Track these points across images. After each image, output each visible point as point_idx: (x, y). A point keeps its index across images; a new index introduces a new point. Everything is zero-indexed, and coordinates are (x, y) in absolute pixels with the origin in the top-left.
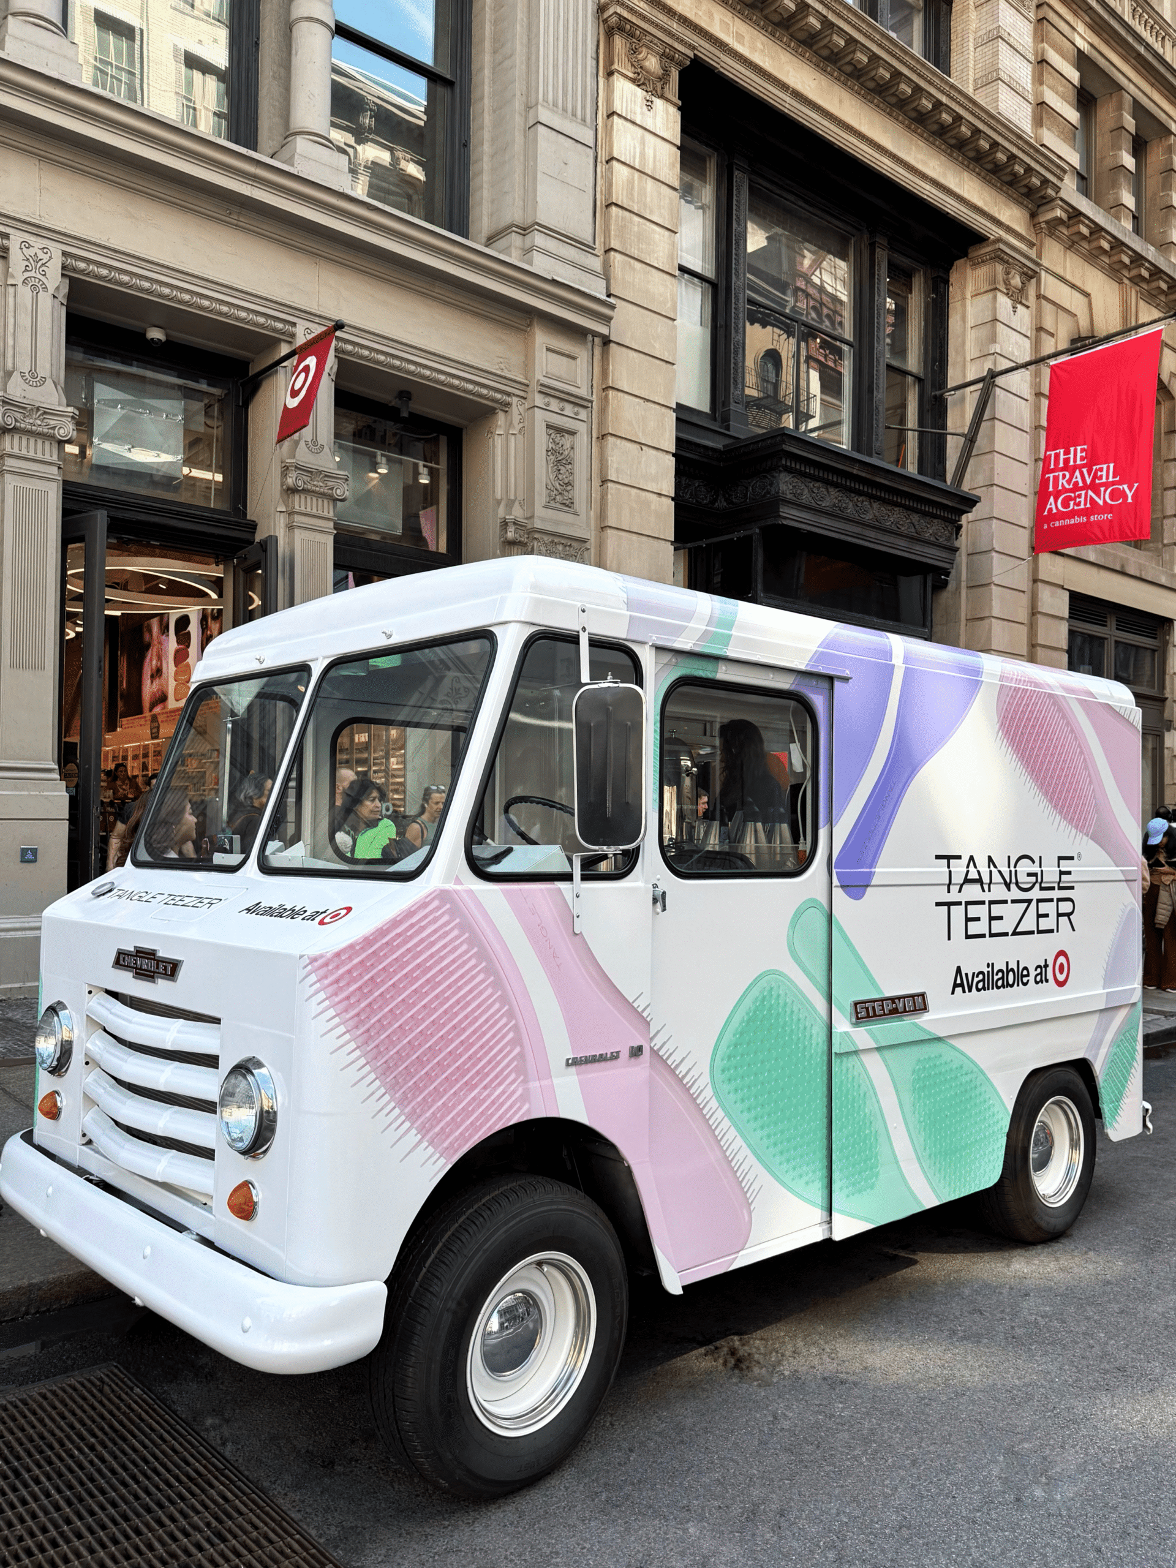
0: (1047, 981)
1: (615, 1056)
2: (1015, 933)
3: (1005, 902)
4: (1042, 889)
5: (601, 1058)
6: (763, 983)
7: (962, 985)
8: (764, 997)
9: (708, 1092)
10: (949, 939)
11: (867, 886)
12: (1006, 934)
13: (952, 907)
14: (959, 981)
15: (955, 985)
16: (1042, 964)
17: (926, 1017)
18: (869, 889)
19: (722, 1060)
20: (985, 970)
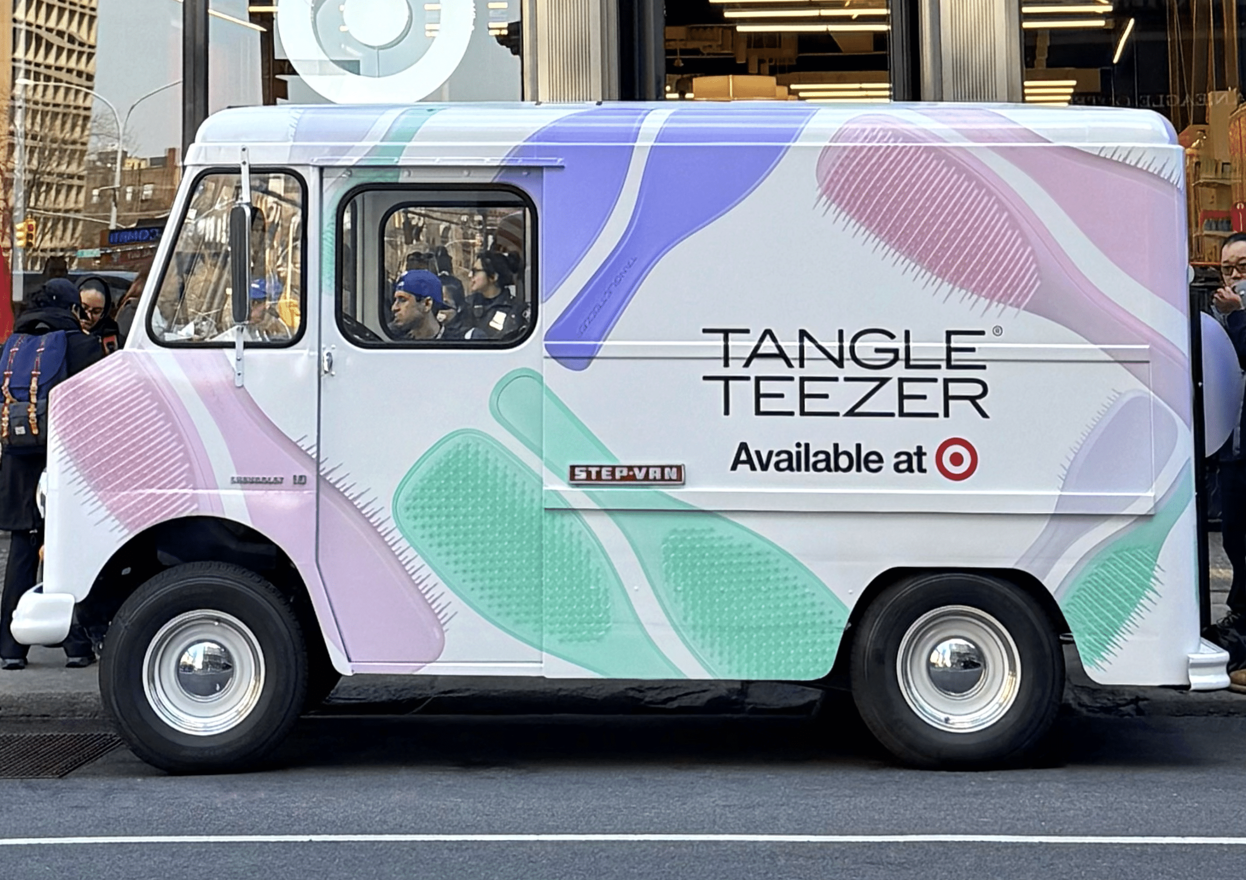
0: (922, 470)
1: (278, 482)
2: (851, 413)
3: (836, 379)
4: (908, 366)
5: (265, 482)
6: (457, 439)
7: (749, 461)
8: (458, 453)
9: (391, 524)
10: (727, 412)
11: (591, 358)
12: (836, 414)
13: (731, 383)
14: (743, 457)
15: (737, 462)
16: (913, 450)
17: (686, 489)
18: (594, 361)
19: (407, 499)
20: (794, 450)
